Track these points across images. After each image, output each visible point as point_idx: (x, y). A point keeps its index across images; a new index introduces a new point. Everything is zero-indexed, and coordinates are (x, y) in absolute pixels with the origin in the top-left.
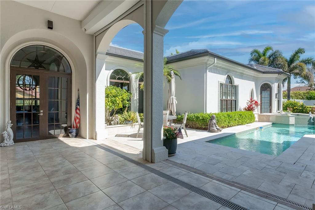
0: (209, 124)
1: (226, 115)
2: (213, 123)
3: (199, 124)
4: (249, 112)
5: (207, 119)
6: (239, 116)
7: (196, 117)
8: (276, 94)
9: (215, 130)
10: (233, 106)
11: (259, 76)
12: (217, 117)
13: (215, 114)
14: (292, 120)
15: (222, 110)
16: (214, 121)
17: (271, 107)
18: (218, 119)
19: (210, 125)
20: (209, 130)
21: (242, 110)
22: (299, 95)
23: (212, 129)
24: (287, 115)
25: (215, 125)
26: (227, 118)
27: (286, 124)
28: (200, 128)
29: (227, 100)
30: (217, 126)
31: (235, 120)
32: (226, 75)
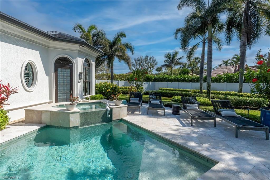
8: (80, 74)
11: (51, 45)
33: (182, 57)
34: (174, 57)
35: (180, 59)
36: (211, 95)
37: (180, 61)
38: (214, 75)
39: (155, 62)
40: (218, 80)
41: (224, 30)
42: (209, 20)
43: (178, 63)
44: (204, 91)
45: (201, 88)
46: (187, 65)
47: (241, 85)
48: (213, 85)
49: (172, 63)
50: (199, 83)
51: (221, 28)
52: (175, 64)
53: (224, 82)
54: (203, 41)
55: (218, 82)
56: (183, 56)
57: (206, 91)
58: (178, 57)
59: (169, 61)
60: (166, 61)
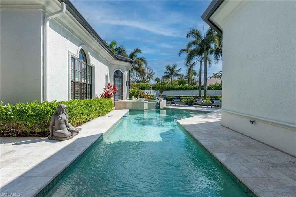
0: (51, 124)
1: (83, 104)
2: (62, 121)
3: (27, 126)
4: (107, 99)
5: (48, 112)
6: (100, 104)
7: (18, 111)
8: (127, 82)
9: (65, 135)
10: (89, 93)
11: (112, 63)
12: (69, 108)
13: (64, 102)
14: (146, 106)
15: (74, 97)
16: (64, 116)
17: (123, 95)
18: (70, 112)
19: (54, 124)
20: (53, 135)
21: (99, 97)
22: (134, 86)
23: (58, 133)
24: (141, 101)
25: (66, 124)
26: (85, 109)
27: (141, 110)
28: (31, 133)
29: (81, 83)
30: (70, 125)
31: (96, 110)
32: (80, 48)
34: (173, 69)
35: (178, 71)
36: (207, 98)
37: (179, 73)
38: (208, 85)
39: (153, 73)
40: (210, 88)
41: (214, 53)
42: (205, 47)
43: (177, 75)
44: (201, 96)
45: (200, 94)
46: (184, 76)
48: (208, 92)
49: (172, 74)
50: (198, 91)
52: (174, 75)
53: (214, 90)
54: (200, 60)
55: (210, 90)
56: (181, 69)
57: (204, 96)
58: (176, 69)
59: (169, 72)
60: (166, 72)
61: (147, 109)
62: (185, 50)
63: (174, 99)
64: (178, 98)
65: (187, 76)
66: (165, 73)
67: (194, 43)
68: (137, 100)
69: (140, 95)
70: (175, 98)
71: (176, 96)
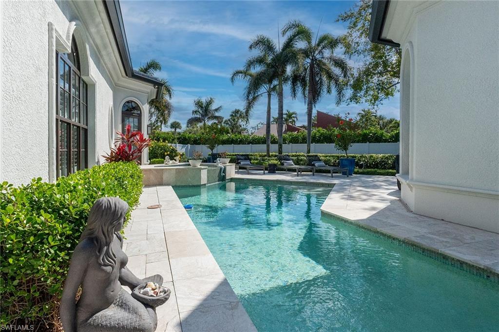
14: (204, 176)
27: (195, 186)
32: (73, 26)
33: (219, 108)
34: (207, 106)
35: (216, 110)
37: (217, 114)
42: (280, 70)
43: (214, 117)
46: (224, 120)
47: (309, 146)
49: (206, 116)
50: (266, 145)
51: (286, 80)
52: (209, 118)
54: (268, 92)
58: (214, 107)
59: (201, 112)
60: (195, 112)
61: (206, 183)
62: (242, 73)
63: (239, 161)
64: (245, 159)
65: (229, 120)
66: (193, 113)
67: (260, 61)
68: (174, 163)
69: (169, 153)
70: (242, 159)
71: (242, 155)
